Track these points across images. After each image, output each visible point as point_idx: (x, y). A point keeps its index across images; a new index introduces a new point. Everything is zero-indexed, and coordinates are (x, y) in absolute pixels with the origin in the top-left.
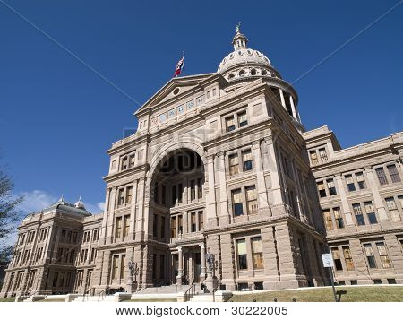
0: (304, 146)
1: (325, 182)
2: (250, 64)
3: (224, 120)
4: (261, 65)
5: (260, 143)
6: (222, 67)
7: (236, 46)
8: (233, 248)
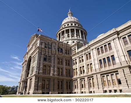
1: (75, 60)
5: (37, 54)
7: (69, 16)
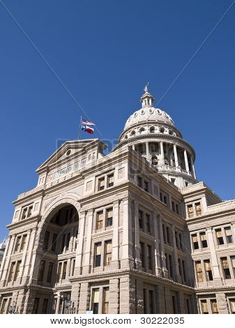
0: (183, 200)
1: (198, 235)
2: (149, 122)
3: (97, 181)
4: (160, 123)
5: (120, 203)
6: (128, 124)
8: (89, 296)
